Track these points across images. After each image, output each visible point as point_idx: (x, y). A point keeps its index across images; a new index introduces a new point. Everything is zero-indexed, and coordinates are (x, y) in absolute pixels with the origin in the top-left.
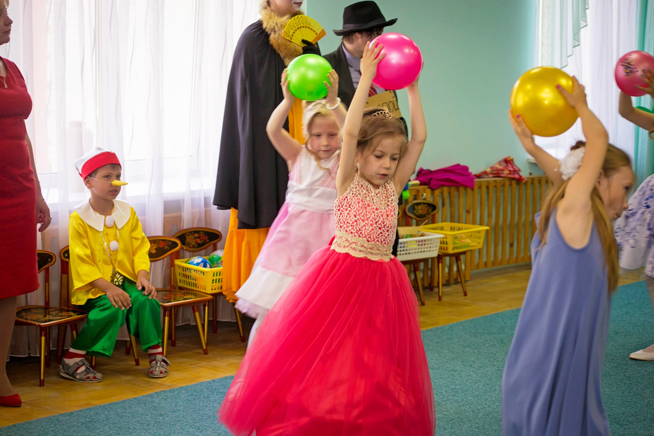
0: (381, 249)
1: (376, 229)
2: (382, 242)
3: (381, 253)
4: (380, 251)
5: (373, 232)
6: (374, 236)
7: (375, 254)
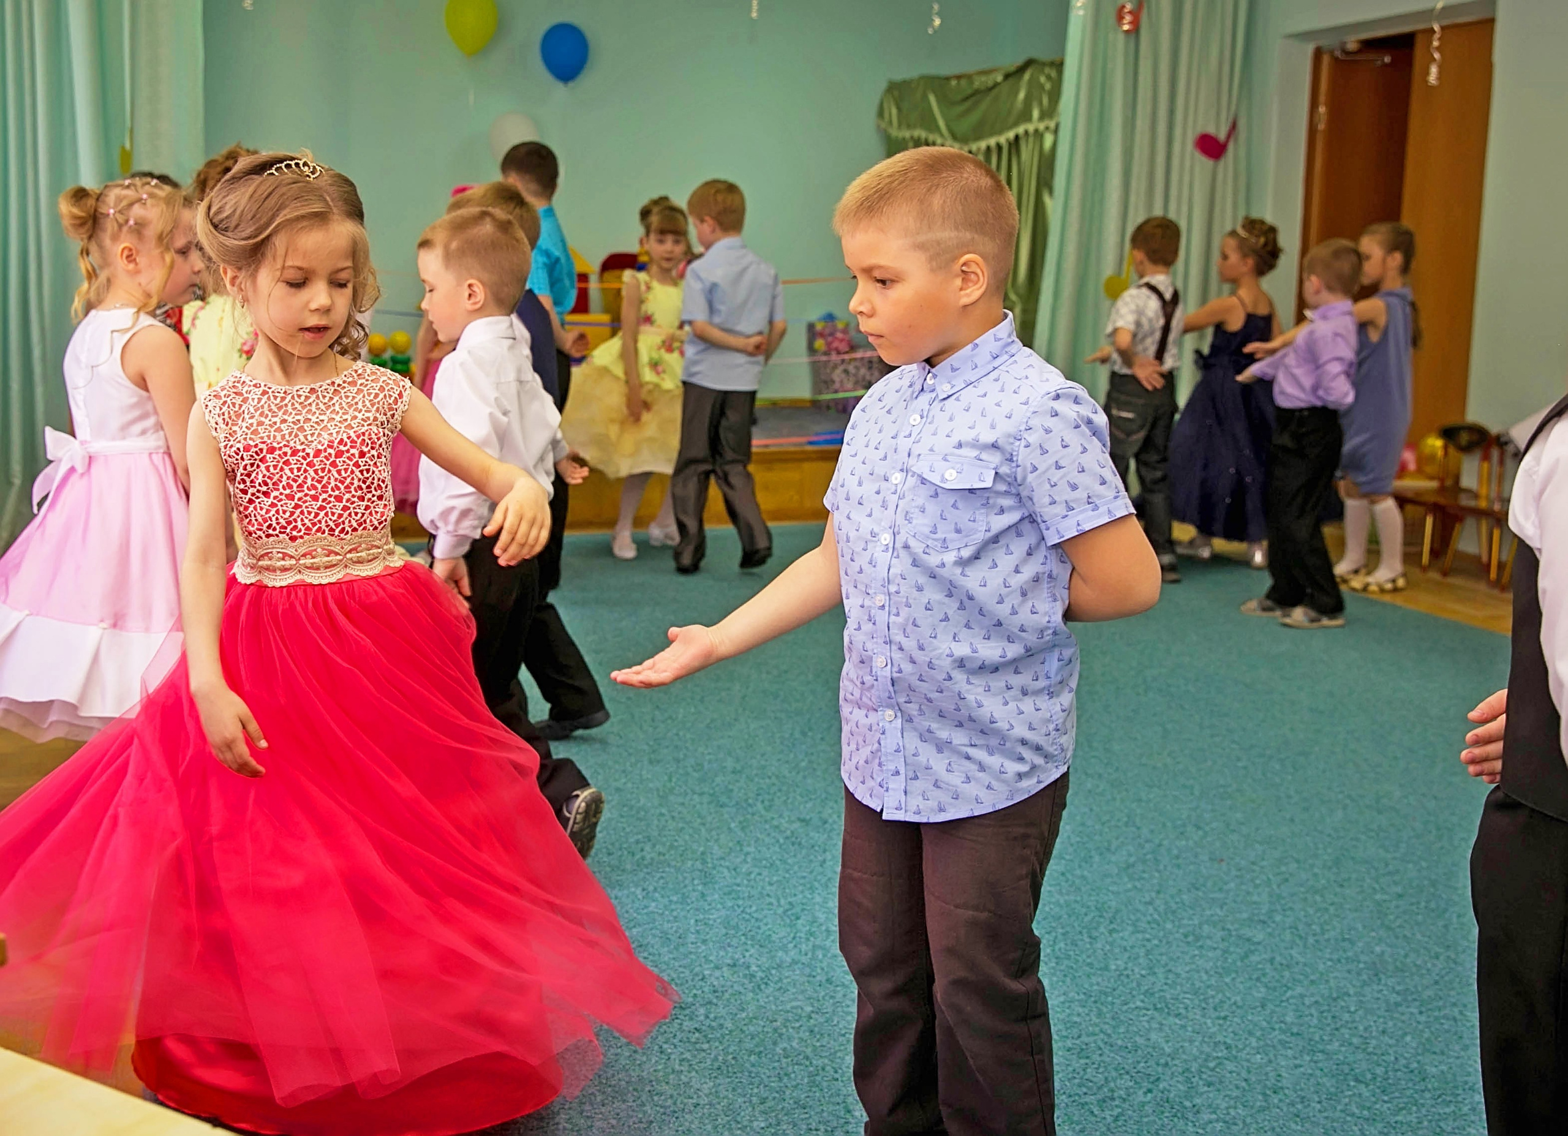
0: (337, 549)
1: (305, 502)
2: (332, 530)
3: (341, 561)
4: (337, 554)
5: (298, 511)
6: (306, 521)
7: (326, 568)
